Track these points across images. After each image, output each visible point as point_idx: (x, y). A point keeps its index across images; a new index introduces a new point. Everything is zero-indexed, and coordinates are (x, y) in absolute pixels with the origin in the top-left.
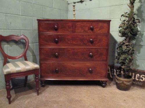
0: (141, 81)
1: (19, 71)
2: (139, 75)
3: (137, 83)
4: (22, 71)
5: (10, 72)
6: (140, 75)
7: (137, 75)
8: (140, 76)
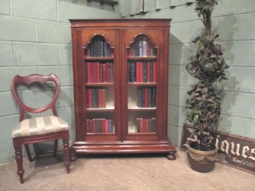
0: (251, 160)
1: (34, 133)
2: (248, 149)
3: (244, 164)
4: (39, 134)
5: (21, 135)
6: (251, 148)
7: (244, 148)
8: (250, 151)
